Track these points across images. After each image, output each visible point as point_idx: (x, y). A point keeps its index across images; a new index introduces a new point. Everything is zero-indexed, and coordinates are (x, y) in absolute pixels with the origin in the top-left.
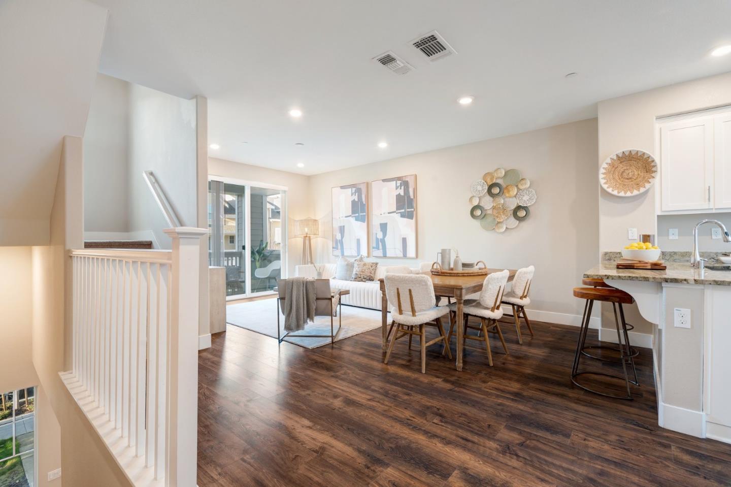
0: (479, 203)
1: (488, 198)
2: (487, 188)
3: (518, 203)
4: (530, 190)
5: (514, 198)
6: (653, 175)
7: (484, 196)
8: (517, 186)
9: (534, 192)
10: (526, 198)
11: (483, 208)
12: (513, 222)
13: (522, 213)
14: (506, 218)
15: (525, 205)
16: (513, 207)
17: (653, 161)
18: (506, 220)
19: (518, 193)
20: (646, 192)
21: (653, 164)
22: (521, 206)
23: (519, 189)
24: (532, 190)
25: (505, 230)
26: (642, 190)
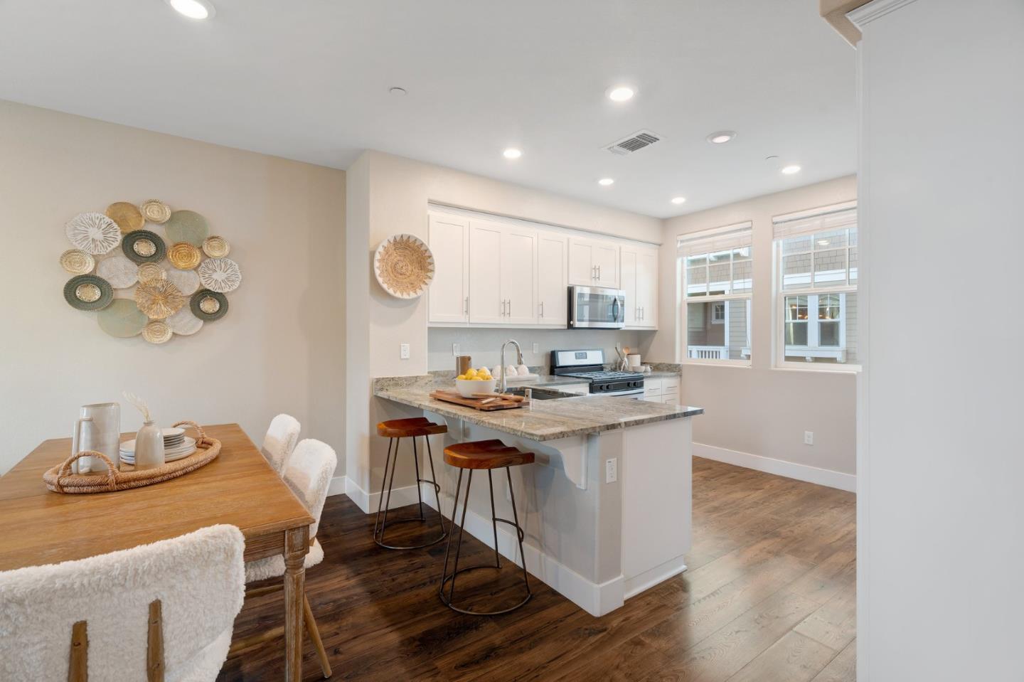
0: (95, 270)
1: (122, 262)
2: (120, 238)
3: (203, 283)
4: (229, 262)
5: (193, 271)
6: (429, 274)
7: (109, 255)
8: (201, 248)
9: (237, 267)
10: (219, 276)
11: (108, 285)
12: (189, 322)
13: (209, 306)
14: (173, 312)
15: (220, 291)
16: (191, 290)
17: (430, 257)
18: (172, 317)
19: (203, 265)
20: (418, 298)
21: (429, 260)
22: (209, 290)
23: (205, 256)
24: (234, 263)
25: (171, 339)
26: (413, 295)
